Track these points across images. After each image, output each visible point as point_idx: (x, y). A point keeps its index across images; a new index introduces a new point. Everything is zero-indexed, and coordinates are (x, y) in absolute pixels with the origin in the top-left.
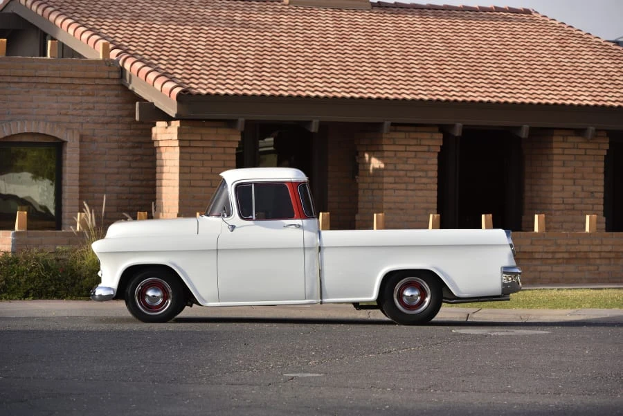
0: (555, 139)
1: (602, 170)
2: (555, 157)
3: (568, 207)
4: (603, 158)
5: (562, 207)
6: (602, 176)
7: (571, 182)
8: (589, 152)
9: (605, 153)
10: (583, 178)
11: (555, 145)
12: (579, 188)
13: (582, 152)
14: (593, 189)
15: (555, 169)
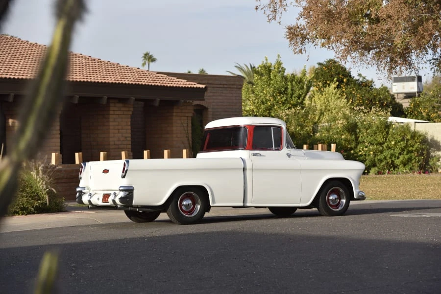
0: (111, 105)
1: (129, 123)
2: (111, 116)
3: (117, 147)
4: (129, 116)
5: (114, 147)
6: (130, 127)
7: (117, 131)
8: (125, 113)
9: (131, 113)
10: (122, 129)
11: (111, 108)
12: (120, 135)
13: (121, 113)
14: (127, 135)
15: (111, 124)
